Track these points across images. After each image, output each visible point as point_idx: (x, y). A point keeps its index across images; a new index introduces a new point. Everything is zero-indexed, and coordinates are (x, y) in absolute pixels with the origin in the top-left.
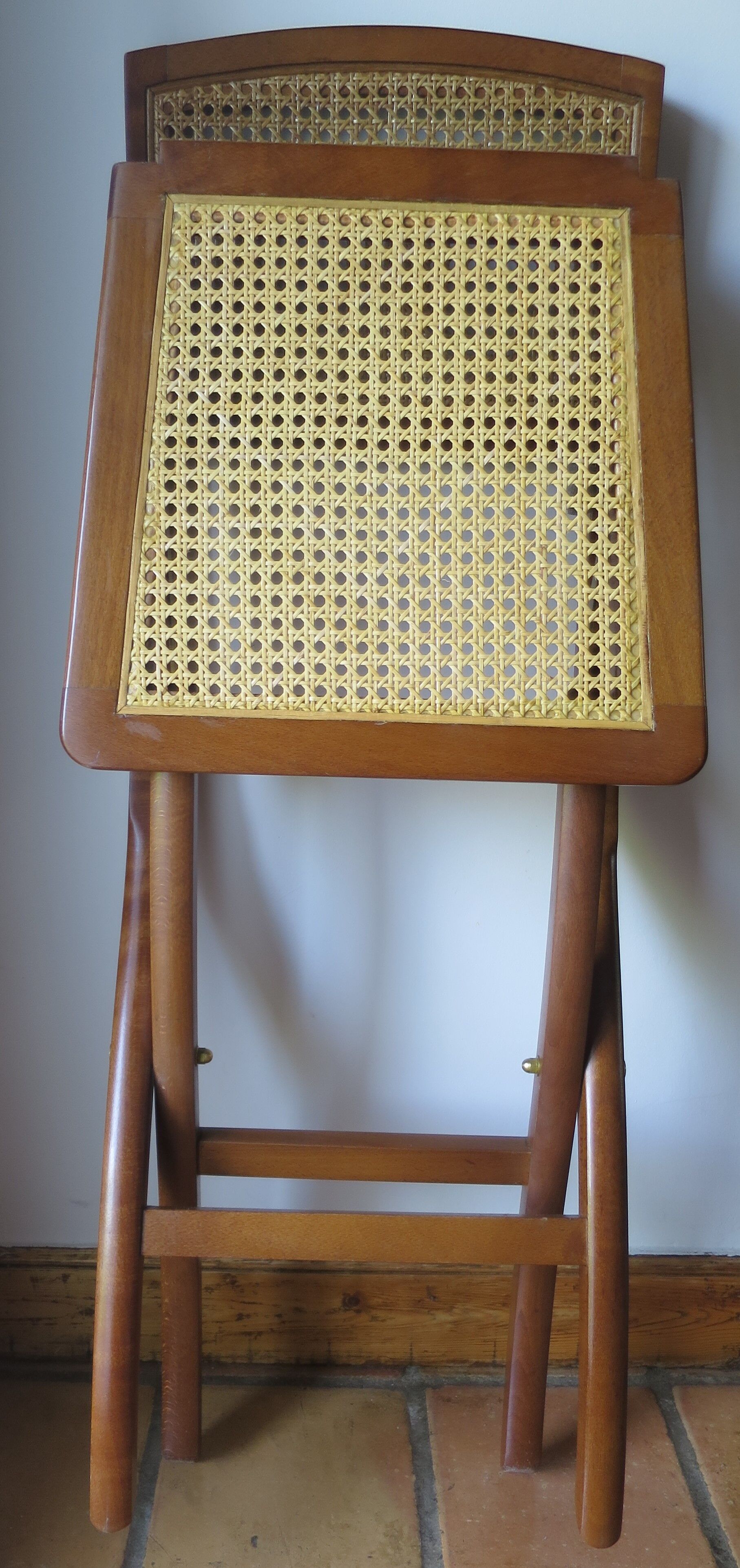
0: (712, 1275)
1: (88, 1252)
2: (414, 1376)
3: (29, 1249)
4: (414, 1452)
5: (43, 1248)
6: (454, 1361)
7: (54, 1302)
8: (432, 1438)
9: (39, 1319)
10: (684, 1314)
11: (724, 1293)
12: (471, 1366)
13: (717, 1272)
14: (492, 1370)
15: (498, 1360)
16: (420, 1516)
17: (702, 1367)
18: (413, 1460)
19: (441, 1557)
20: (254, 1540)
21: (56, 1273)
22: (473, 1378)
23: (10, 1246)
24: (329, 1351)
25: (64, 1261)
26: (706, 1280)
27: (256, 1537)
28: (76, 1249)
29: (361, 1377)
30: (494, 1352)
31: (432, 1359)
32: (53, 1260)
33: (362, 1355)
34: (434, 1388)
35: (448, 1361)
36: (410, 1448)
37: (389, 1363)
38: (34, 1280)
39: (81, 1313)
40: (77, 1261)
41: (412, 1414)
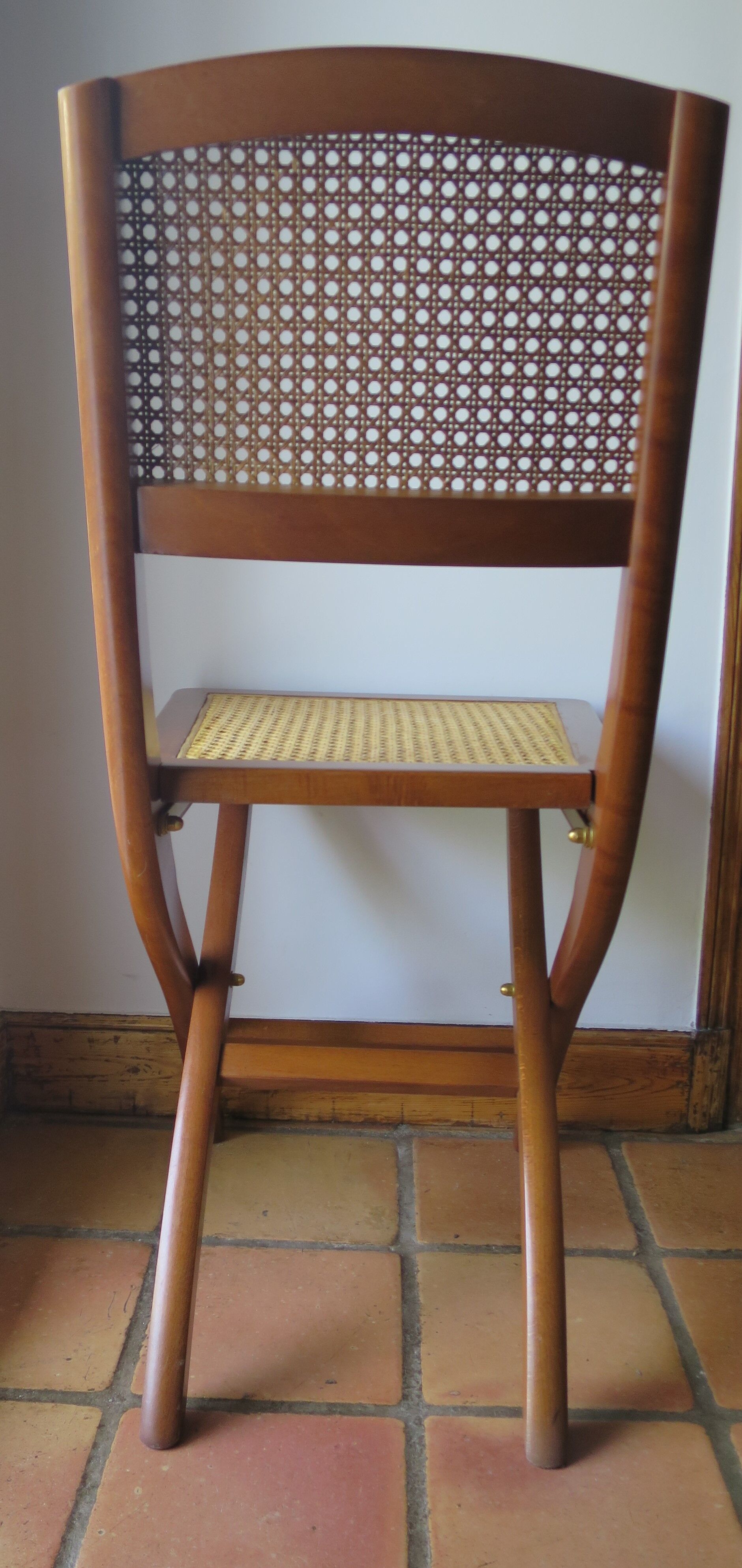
0: (654, 1046)
1: (135, 1019)
2: (404, 1130)
3: (87, 1015)
4: (399, 1172)
5: (99, 1014)
6: (438, 1120)
7: (107, 1061)
8: (414, 1164)
9: (94, 1076)
10: (632, 1082)
11: (665, 1063)
12: (453, 1125)
13: (658, 1043)
14: (470, 1128)
15: (475, 1120)
16: (399, 1205)
17: (649, 1131)
18: (398, 1176)
19: (415, 1226)
20: (265, 1213)
21: (110, 1035)
22: (453, 1132)
23: (72, 1013)
24: (334, 1109)
25: (116, 1025)
26: (649, 1050)
27: (267, 1211)
28: (125, 1016)
29: (360, 1130)
30: (472, 1112)
31: (420, 1118)
32: (106, 1024)
33: (361, 1113)
34: (419, 1137)
35: (433, 1120)
36: (396, 1170)
37: (384, 1122)
38: (91, 1041)
39: (129, 1071)
40: (126, 1025)
41: (400, 1152)
